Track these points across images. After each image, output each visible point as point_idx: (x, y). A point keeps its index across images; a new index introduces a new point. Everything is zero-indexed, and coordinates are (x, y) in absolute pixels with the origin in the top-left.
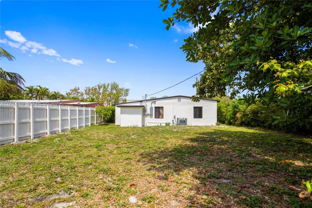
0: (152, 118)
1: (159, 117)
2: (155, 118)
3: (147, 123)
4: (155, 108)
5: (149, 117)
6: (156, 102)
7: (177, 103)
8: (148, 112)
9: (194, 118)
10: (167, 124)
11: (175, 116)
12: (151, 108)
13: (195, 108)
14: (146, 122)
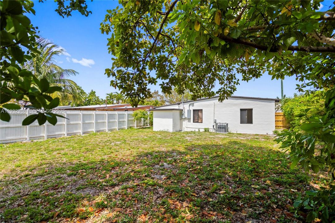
0: (190, 122)
1: (198, 121)
2: (194, 122)
3: (185, 128)
4: (194, 110)
5: (187, 121)
6: (194, 104)
7: (218, 104)
8: (186, 115)
9: (241, 123)
10: (206, 130)
11: (216, 120)
12: (189, 111)
13: (241, 110)
14: (184, 126)
